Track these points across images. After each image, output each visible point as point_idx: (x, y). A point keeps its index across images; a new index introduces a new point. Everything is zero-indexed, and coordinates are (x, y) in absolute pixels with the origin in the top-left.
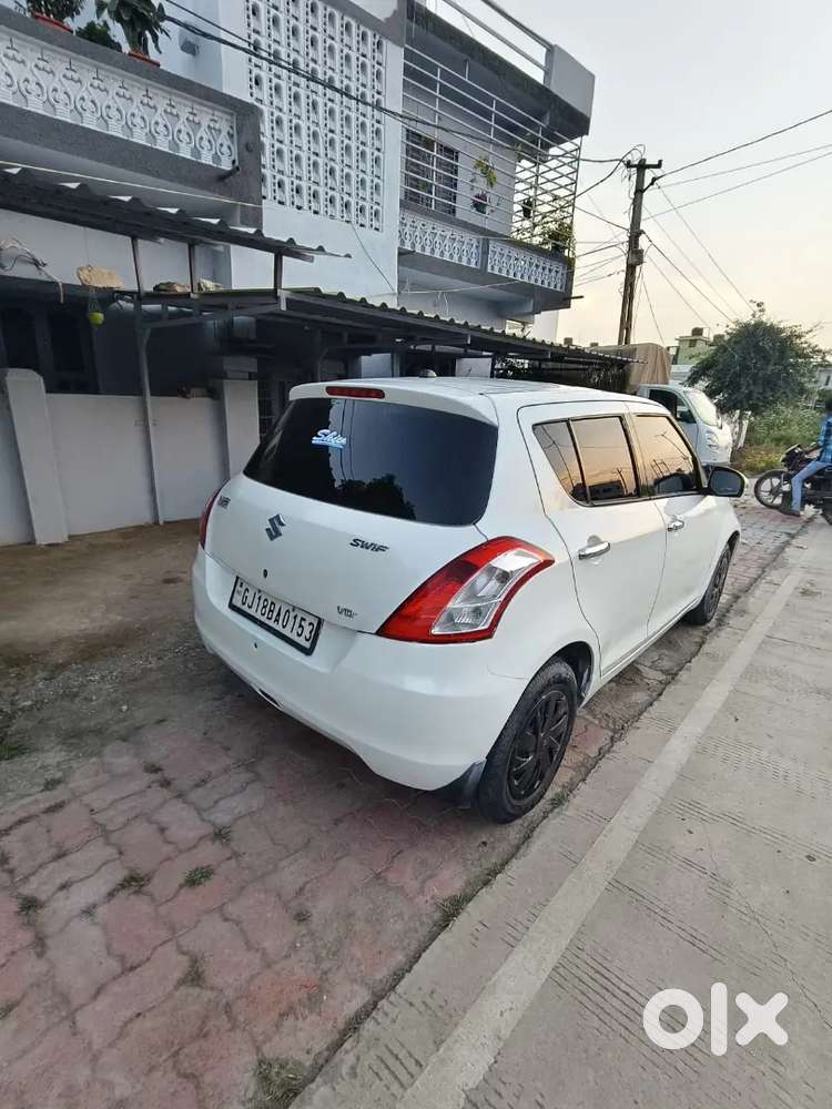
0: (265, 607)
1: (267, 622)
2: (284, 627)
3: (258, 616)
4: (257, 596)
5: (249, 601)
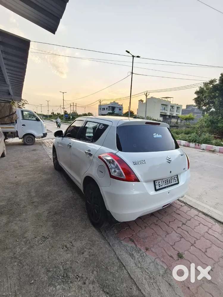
0: (165, 182)
1: (168, 185)
2: (172, 183)
3: (165, 186)
4: (162, 182)
5: (161, 185)
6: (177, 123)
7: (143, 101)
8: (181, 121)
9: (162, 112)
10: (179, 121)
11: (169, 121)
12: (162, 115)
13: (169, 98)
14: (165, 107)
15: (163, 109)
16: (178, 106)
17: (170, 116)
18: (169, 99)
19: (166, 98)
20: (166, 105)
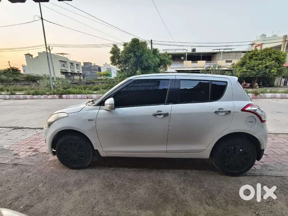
6: (80, 80)
7: (32, 55)
8: (83, 77)
9: (62, 70)
10: (82, 78)
11: (72, 78)
12: (63, 73)
13: (65, 54)
14: (64, 63)
15: (62, 66)
16: (77, 63)
17: (71, 73)
18: (65, 56)
19: (62, 54)
20: (65, 62)
